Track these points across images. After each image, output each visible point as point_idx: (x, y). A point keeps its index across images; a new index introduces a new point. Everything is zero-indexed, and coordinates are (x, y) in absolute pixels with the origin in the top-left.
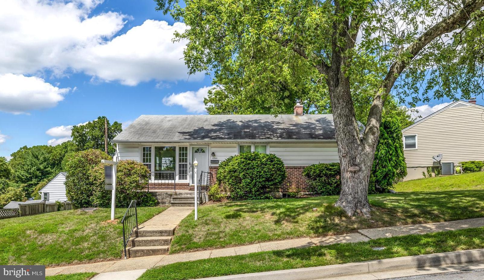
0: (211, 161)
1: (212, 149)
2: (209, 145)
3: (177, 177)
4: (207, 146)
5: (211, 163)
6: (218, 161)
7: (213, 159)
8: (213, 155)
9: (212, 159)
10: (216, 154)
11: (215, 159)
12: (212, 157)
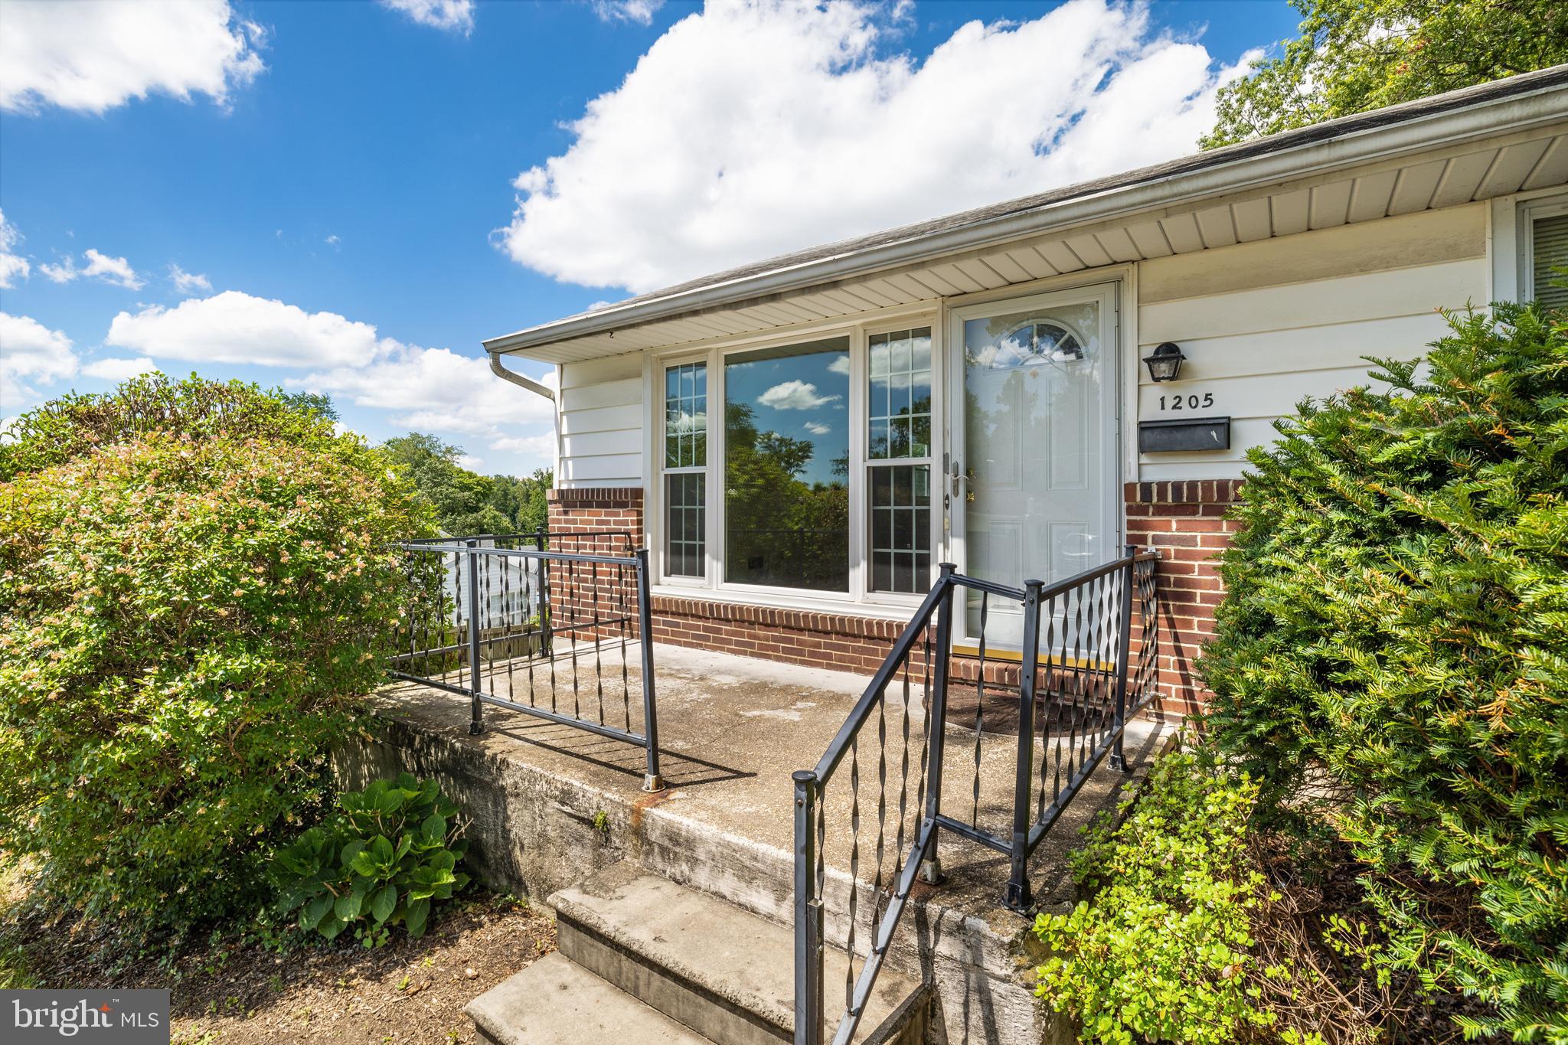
0: (1144, 427)
1: (1151, 311)
2: (1118, 282)
3: (859, 575)
4: (1105, 297)
5: (1143, 449)
6: (1225, 425)
7: (1169, 414)
8: (1164, 368)
9: (1153, 413)
10: (1197, 355)
11: (1186, 413)
12: (1154, 392)
